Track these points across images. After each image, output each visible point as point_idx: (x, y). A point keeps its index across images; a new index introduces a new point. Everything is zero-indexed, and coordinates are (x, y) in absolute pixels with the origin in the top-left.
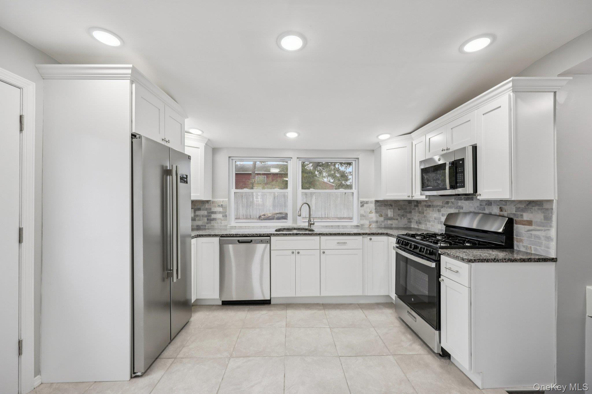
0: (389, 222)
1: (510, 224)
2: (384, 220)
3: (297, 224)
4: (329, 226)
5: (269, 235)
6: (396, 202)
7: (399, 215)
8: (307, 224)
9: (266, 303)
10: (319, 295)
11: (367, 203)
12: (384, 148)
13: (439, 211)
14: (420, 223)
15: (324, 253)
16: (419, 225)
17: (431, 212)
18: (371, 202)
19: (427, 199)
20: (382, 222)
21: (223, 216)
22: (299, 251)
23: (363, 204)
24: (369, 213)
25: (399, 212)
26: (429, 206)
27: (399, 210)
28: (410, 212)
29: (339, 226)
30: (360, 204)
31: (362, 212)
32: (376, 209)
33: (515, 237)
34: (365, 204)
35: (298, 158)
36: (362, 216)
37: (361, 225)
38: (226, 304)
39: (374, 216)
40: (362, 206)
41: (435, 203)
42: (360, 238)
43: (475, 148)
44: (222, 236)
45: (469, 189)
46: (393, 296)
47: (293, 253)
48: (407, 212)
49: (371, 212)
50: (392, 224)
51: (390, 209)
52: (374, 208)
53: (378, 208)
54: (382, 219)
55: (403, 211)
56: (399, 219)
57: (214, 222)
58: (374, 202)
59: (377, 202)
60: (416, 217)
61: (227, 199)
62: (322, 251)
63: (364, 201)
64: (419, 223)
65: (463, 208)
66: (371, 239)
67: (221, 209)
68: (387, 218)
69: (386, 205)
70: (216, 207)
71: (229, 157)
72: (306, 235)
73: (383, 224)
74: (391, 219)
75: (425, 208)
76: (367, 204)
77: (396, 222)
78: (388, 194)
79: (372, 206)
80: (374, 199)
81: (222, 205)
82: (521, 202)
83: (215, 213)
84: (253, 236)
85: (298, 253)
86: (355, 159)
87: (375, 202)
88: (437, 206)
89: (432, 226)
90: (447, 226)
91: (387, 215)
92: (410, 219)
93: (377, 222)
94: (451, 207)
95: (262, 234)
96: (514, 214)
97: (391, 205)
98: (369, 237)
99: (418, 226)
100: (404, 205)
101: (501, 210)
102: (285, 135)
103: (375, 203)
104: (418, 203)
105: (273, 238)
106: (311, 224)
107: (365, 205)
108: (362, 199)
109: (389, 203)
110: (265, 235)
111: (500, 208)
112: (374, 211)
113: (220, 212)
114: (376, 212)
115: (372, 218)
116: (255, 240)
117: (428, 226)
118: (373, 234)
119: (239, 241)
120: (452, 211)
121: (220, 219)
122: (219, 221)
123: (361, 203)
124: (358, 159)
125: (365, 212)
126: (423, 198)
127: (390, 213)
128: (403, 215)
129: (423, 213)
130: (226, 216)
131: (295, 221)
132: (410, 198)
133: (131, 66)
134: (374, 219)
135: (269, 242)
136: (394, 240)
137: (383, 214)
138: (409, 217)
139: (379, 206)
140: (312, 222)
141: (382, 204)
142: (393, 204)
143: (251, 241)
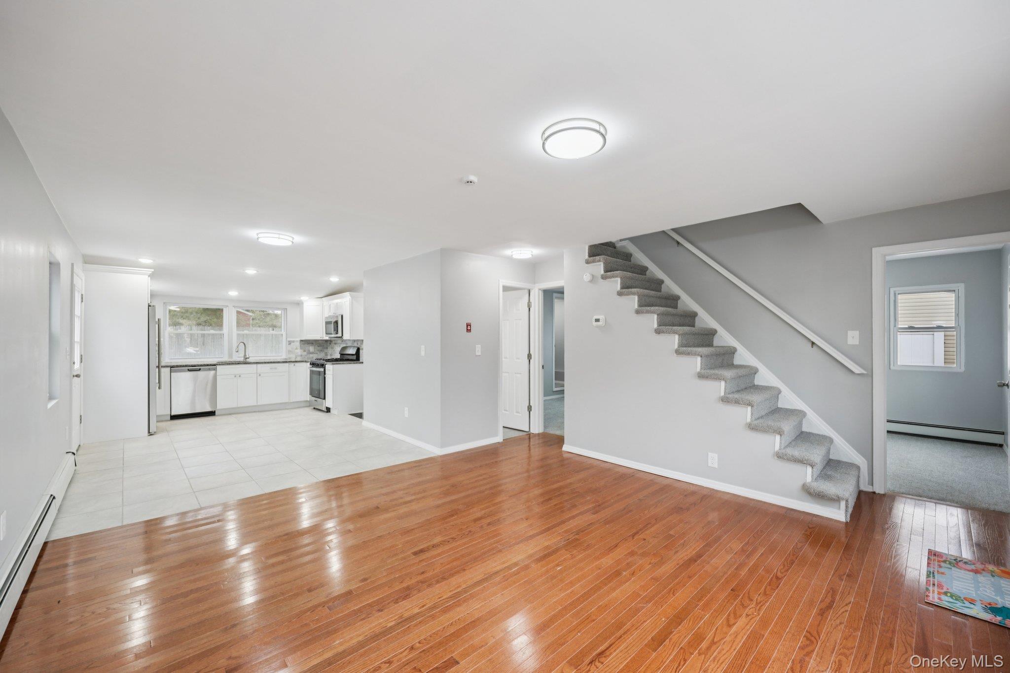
0: (311, 355)
1: (358, 350)
3: (232, 359)
4: (261, 359)
5: (214, 365)
6: (316, 341)
7: (318, 350)
8: (243, 359)
9: (212, 414)
10: (256, 404)
11: (293, 342)
12: (306, 305)
13: (340, 346)
15: (260, 375)
18: (297, 341)
20: (306, 355)
22: (240, 375)
23: (290, 343)
25: (319, 348)
26: (335, 344)
27: (318, 346)
28: (327, 348)
29: (270, 359)
30: (288, 343)
35: (234, 306)
36: (290, 350)
37: (289, 358)
38: (174, 417)
39: (299, 351)
40: (290, 344)
41: (338, 342)
42: (287, 364)
43: (342, 316)
44: (172, 367)
45: (340, 335)
46: (308, 397)
47: (235, 376)
48: (324, 348)
49: (296, 349)
50: (313, 357)
51: (311, 346)
52: (299, 345)
53: (303, 345)
54: (305, 353)
56: (319, 353)
59: (301, 341)
60: (330, 351)
62: (258, 374)
63: (291, 340)
64: (331, 355)
65: (348, 344)
66: (294, 364)
68: (310, 353)
71: (164, 303)
72: (246, 364)
73: (306, 357)
74: (312, 353)
77: (316, 355)
78: (310, 335)
79: (298, 344)
80: (299, 339)
84: (201, 366)
86: (284, 309)
88: (339, 343)
89: (337, 356)
90: (342, 354)
91: (309, 351)
93: (301, 356)
94: (344, 344)
95: (209, 364)
96: (360, 346)
97: (313, 344)
102: (227, 293)
103: (300, 342)
104: (326, 341)
105: (218, 367)
106: (246, 358)
108: (288, 339)
109: (311, 342)
110: (212, 365)
112: (299, 348)
114: (301, 348)
115: (296, 351)
116: (202, 368)
117: (335, 356)
118: (296, 362)
119: (188, 370)
120: (344, 345)
124: (286, 309)
125: (291, 347)
126: (327, 338)
127: (312, 349)
128: (321, 351)
131: (230, 355)
132: (322, 339)
133: (153, 270)
134: (300, 354)
135: (215, 369)
136: (309, 364)
137: (306, 350)
138: (326, 352)
140: (247, 357)
141: (305, 342)
142: (314, 343)
143: (200, 369)
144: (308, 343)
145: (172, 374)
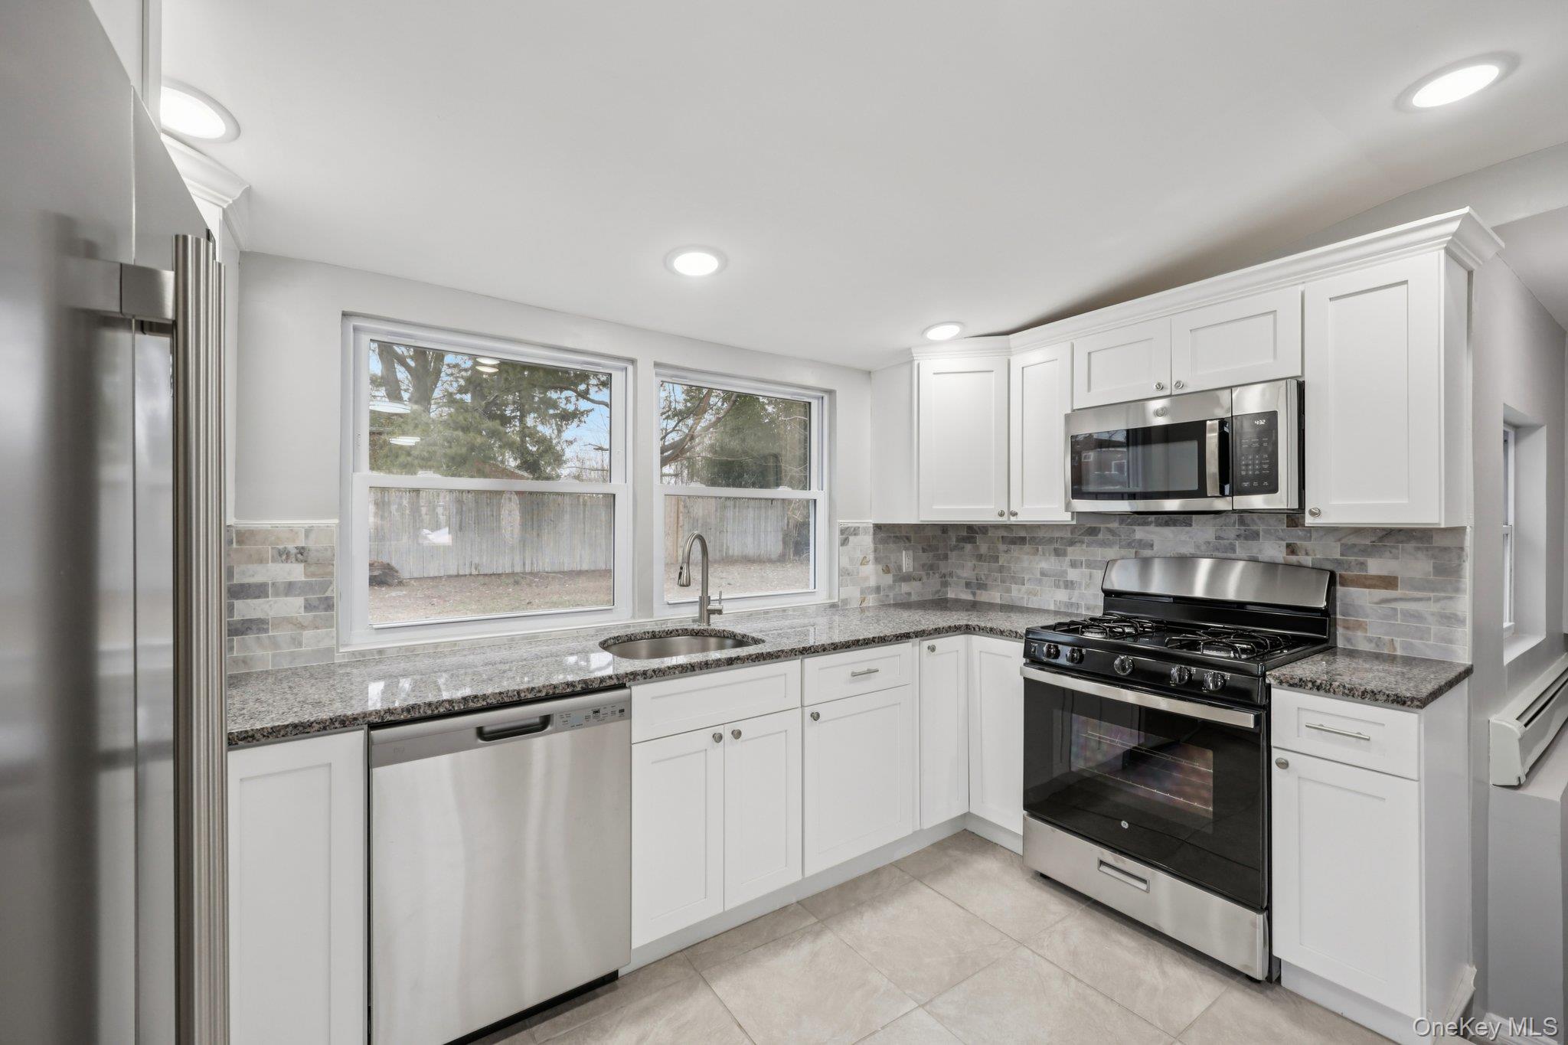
0: (905, 588)
2: (894, 581)
3: (652, 617)
4: (757, 613)
5: (623, 683)
7: (923, 566)
8: (694, 612)
10: (798, 878)
11: (855, 531)
12: (926, 370)
13: (1059, 553)
14: (982, 586)
15: (816, 717)
16: (978, 592)
17: (1026, 557)
18: (865, 529)
19: (1074, 522)
20: (890, 588)
21: (308, 607)
22: (737, 726)
23: (845, 536)
24: (861, 564)
25: (924, 558)
27: (924, 550)
28: (946, 557)
29: (784, 610)
30: (837, 538)
31: (845, 562)
32: (875, 551)
33: (1339, 616)
34: (851, 535)
35: (657, 365)
36: (844, 573)
37: (843, 601)
39: (871, 573)
40: (844, 542)
42: (911, 648)
44: (376, 725)
45: (1289, 496)
47: (717, 737)
48: (938, 557)
49: (863, 561)
50: (909, 594)
51: (906, 549)
52: (872, 546)
53: (881, 547)
54: (889, 579)
55: (931, 554)
56: (925, 579)
57: (250, 638)
58: (872, 531)
59: (878, 527)
60: (964, 569)
61: (336, 521)
62: (808, 711)
63: (850, 525)
65: (1152, 546)
66: (932, 649)
67: (296, 572)
68: (901, 577)
69: (896, 537)
70: (261, 561)
71: (345, 315)
72: (762, 662)
73: (891, 595)
74: (907, 578)
75: (1002, 547)
76: (855, 535)
77: (916, 584)
78: (934, 507)
79: (867, 541)
80: (871, 522)
81: (301, 551)
82: (1358, 531)
83: (258, 591)
84: (553, 694)
85: (737, 734)
86: (821, 394)
87: (874, 530)
89: (1029, 593)
90: (1113, 595)
91: (900, 568)
92: (944, 576)
93: (878, 589)
95: (593, 681)
96: (1338, 562)
97: (908, 539)
98: (927, 643)
99: (974, 594)
100: (934, 537)
101: (1292, 549)
102: (666, 262)
103: (874, 534)
106: (711, 612)
107: (851, 538)
108: (841, 522)
109: (904, 534)
110: (609, 683)
111: (1288, 546)
112: (871, 557)
113: (290, 588)
114: (877, 560)
115: (866, 578)
116: (566, 714)
117: (1014, 593)
118: (938, 632)
119: (480, 733)
120: (1112, 553)
121: (288, 620)
122: (282, 634)
123: (843, 531)
124: (830, 393)
125: (851, 560)
127: (906, 561)
128: (931, 567)
129: (996, 559)
130: (328, 604)
132: (1004, 519)
134: (872, 582)
135: (624, 711)
137: (891, 566)
138: (943, 571)
139: (884, 541)
140: (714, 606)
141: (889, 535)
142: (912, 535)
143: (545, 721)
144: (897, 539)
145: (376, 772)
